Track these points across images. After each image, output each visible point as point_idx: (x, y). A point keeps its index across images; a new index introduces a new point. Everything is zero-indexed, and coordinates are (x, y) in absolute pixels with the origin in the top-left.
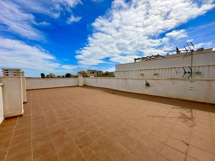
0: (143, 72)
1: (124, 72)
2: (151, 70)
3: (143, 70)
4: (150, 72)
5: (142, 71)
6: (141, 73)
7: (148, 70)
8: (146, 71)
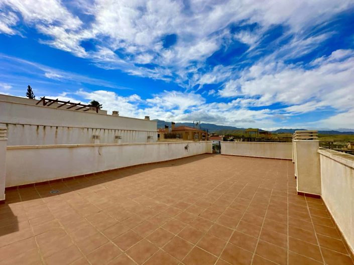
0: (97, 133)
1: (41, 128)
2: (110, 131)
3: (96, 129)
4: (109, 133)
5: (94, 130)
6: (94, 134)
7: (106, 131)
8: (103, 131)
